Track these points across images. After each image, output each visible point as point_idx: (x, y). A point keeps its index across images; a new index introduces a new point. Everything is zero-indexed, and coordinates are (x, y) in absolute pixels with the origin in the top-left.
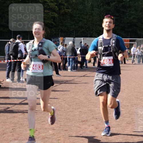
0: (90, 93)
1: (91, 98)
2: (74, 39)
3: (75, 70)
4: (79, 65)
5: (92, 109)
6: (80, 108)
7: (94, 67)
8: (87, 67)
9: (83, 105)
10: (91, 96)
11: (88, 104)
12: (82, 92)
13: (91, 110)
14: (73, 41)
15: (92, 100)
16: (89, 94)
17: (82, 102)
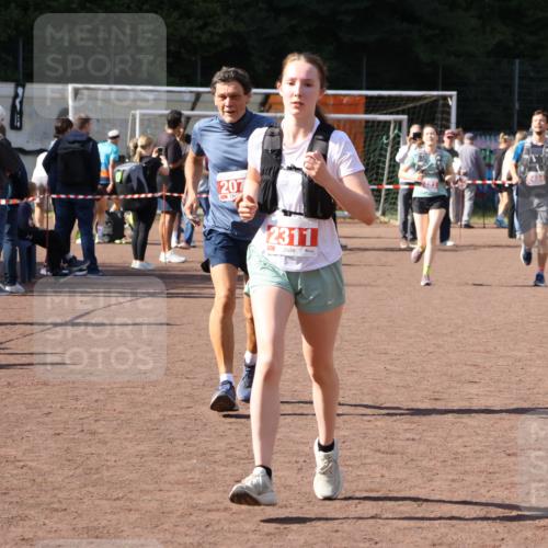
0: (94, 427)
1: (99, 455)
2: (20, 91)
3: (18, 287)
4: (41, 253)
5: (104, 523)
6: (24, 518)
7: (136, 264)
8: (93, 267)
9: (45, 498)
10: (105, 443)
11: (76, 494)
12: (47, 419)
13: (96, 529)
14: (14, 106)
15: (108, 468)
16: (93, 433)
17: (39, 480)
